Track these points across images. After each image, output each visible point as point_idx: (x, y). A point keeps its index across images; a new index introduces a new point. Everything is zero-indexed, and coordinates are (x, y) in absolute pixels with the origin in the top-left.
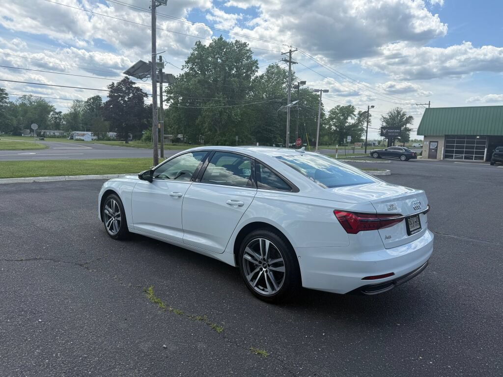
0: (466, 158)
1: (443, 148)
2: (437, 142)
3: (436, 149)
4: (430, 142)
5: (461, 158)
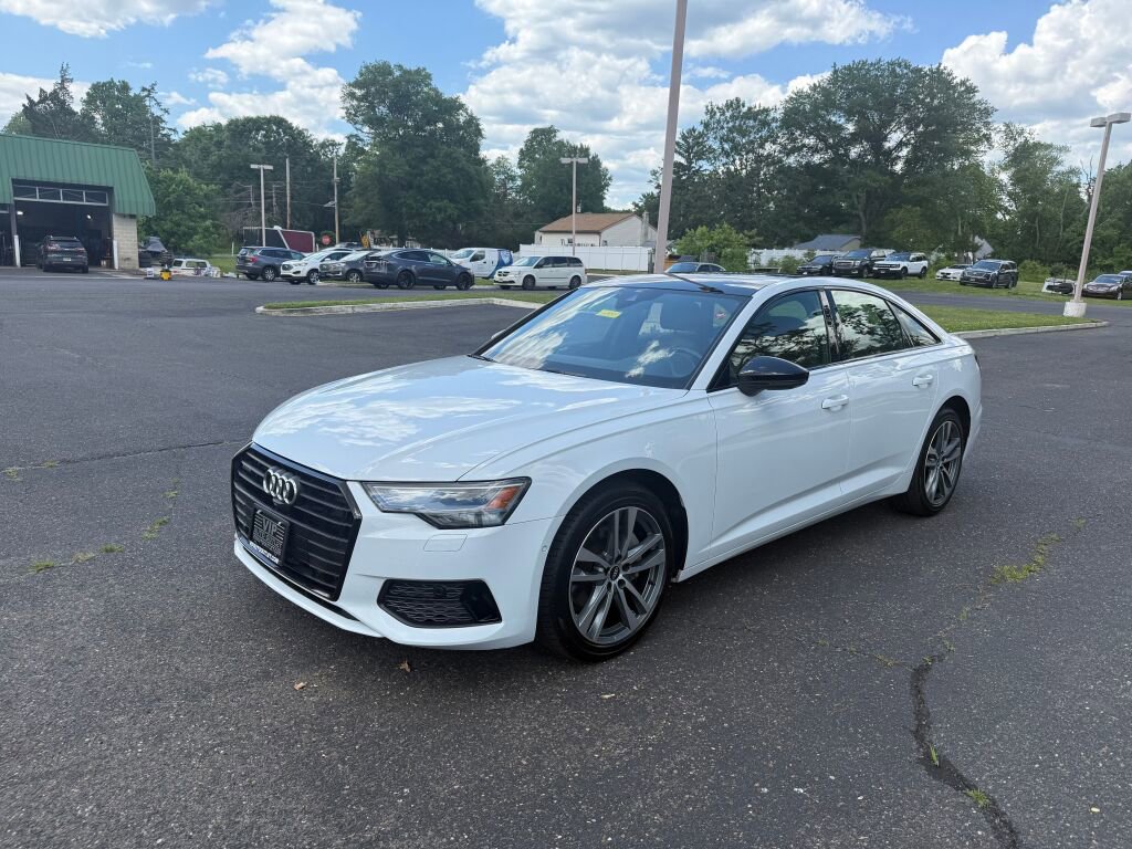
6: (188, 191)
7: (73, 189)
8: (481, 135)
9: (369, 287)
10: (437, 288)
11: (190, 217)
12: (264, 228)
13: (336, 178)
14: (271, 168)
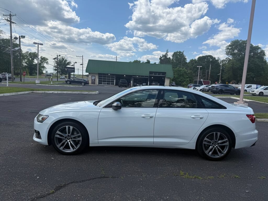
0: (107, 84)
1: (98, 79)
2: (95, 76)
3: (95, 80)
4: (92, 76)
5: (106, 84)
6: (185, 72)
7: (159, 73)
8: (265, 55)
9: (212, 93)
10: (231, 94)
11: (185, 78)
12: (198, 80)
13: (221, 68)
14: (201, 67)
